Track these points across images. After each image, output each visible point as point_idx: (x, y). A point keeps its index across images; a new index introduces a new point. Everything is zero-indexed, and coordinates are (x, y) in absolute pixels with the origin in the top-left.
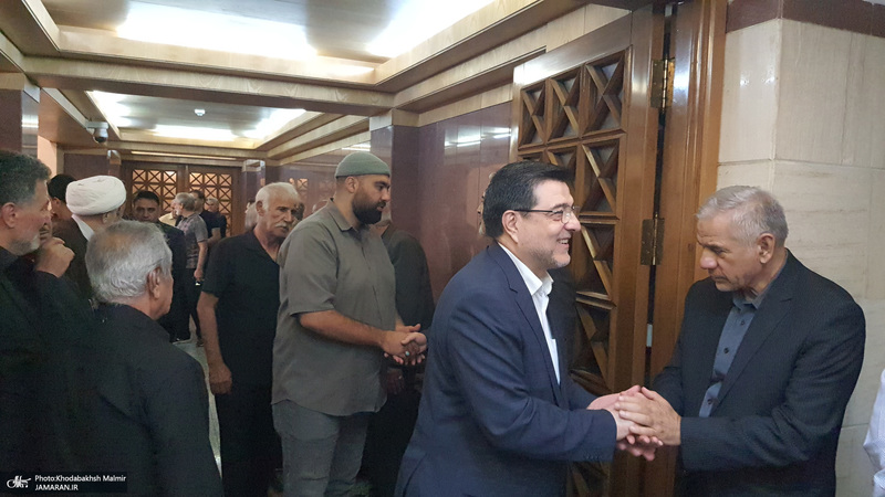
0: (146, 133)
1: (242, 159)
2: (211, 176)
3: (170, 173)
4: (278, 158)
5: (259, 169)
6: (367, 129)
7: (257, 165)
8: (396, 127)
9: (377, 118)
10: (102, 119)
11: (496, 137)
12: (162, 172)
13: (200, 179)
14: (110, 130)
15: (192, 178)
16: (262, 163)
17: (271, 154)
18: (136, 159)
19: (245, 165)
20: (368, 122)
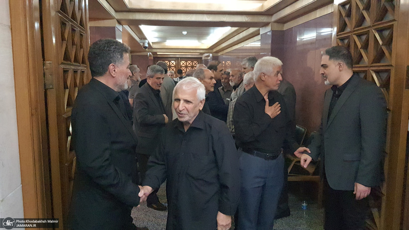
0: (162, 44)
1: (202, 54)
2: (189, 62)
3: (173, 62)
4: (217, 52)
5: (209, 58)
6: (259, 34)
7: (209, 56)
8: (273, 31)
9: (264, 28)
10: (145, 39)
11: (322, 34)
12: (170, 61)
13: (185, 64)
14: (149, 43)
15: (182, 64)
16: (211, 55)
17: (214, 50)
18: (159, 56)
19: (203, 57)
20: (259, 30)
